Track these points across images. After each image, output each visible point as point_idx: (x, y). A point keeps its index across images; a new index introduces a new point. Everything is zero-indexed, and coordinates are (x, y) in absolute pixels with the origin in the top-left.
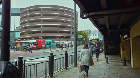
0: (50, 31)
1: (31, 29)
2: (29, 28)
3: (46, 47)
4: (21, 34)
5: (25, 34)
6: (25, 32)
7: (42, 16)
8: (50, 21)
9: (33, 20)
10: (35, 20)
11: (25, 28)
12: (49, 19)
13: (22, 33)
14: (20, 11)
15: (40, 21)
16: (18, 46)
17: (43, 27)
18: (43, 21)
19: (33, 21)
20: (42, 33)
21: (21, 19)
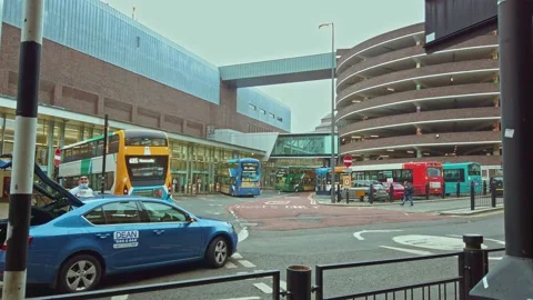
0: (455, 123)
1: (378, 120)
2: (370, 118)
3: (447, 192)
4: (340, 140)
5: (357, 140)
6: (356, 134)
7: (418, 66)
8: (452, 84)
9: (385, 88)
10: (391, 86)
11: (356, 119)
12: (451, 76)
13: (345, 137)
14: (337, 60)
15: (411, 87)
16: (347, 185)
17: (421, 110)
18: (422, 88)
19: (383, 92)
20: (419, 133)
21: (341, 89)
